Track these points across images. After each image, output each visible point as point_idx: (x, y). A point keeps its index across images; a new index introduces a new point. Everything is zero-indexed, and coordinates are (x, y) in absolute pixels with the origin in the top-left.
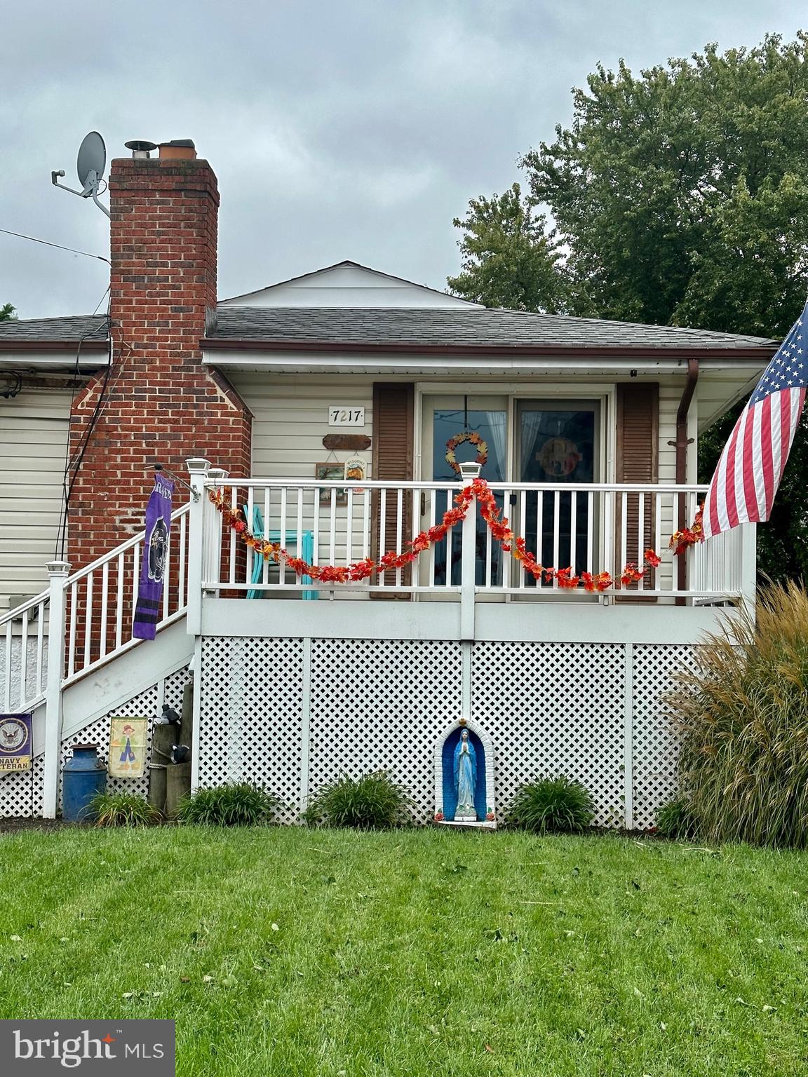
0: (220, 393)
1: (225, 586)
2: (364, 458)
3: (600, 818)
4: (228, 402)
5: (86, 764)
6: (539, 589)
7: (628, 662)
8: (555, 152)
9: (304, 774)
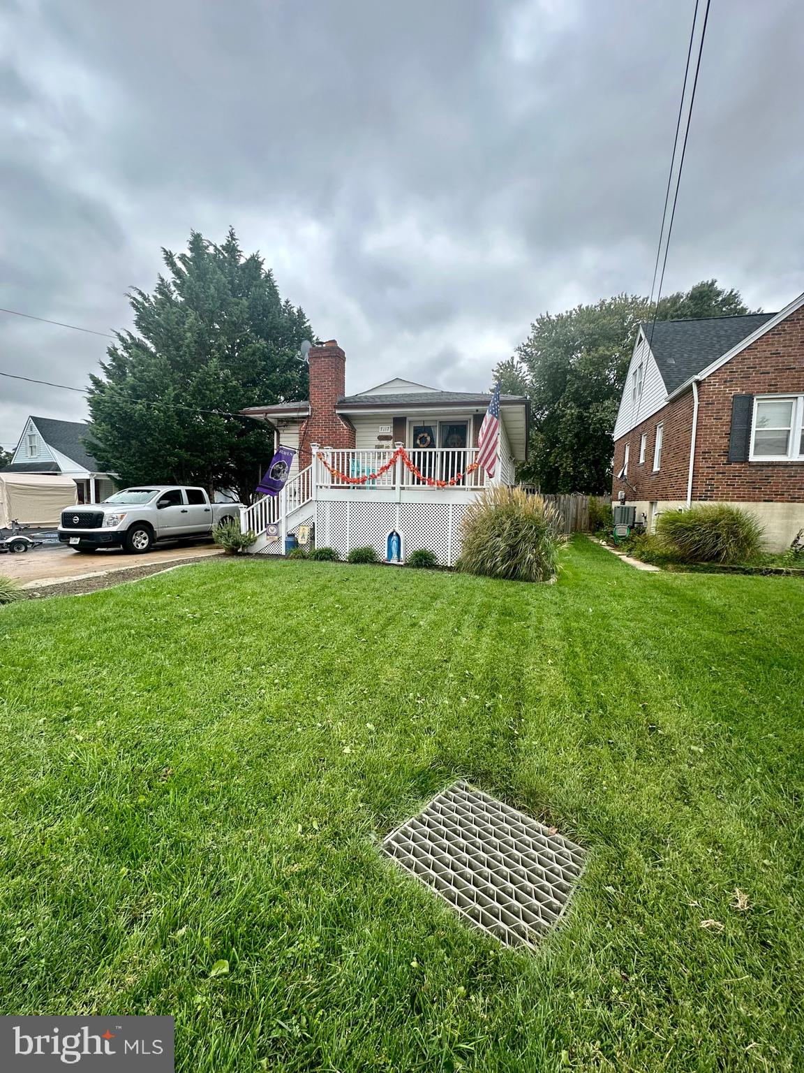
0: (342, 423)
1: (333, 485)
2: (390, 443)
3: (440, 563)
4: (344, 425)
5: (291, 539)
6: (455, 486)
7: (451, 510)
8: (528, 345)
9: (348, 545)
